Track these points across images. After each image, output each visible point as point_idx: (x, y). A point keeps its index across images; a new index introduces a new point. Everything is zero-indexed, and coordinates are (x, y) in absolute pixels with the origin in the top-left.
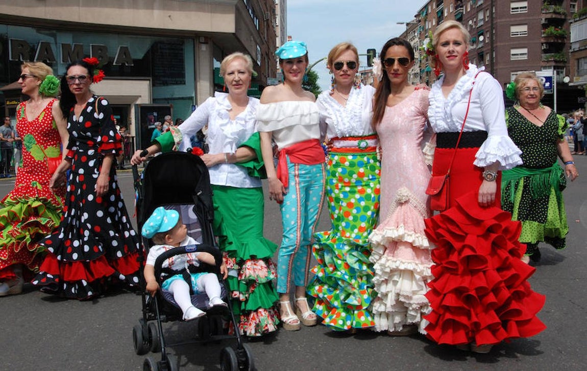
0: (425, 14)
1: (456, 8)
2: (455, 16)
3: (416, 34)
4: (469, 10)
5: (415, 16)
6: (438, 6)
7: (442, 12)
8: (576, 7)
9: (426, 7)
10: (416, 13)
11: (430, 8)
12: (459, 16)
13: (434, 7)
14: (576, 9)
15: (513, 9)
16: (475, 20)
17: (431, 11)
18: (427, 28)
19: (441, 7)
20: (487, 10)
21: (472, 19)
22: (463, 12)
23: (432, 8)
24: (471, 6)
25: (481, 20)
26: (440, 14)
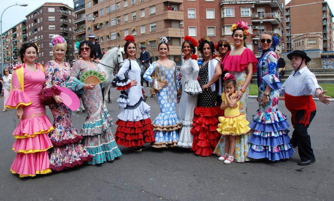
0: (6, 35)
1: (23, 34)
2: (23, 37)
6: (13, 32)
7: (16, 35)
8: (71, 38)
9: (7, 32)
12: (25, 37)
15: (50, 36)
16: (33, 39)
17: (10, 34)
19: (15, 33)
20: (39, 36)
21: (32, 39)
22: (26, 36)
24: (31, 34)
25: (36, 39)
26: (14, 36)
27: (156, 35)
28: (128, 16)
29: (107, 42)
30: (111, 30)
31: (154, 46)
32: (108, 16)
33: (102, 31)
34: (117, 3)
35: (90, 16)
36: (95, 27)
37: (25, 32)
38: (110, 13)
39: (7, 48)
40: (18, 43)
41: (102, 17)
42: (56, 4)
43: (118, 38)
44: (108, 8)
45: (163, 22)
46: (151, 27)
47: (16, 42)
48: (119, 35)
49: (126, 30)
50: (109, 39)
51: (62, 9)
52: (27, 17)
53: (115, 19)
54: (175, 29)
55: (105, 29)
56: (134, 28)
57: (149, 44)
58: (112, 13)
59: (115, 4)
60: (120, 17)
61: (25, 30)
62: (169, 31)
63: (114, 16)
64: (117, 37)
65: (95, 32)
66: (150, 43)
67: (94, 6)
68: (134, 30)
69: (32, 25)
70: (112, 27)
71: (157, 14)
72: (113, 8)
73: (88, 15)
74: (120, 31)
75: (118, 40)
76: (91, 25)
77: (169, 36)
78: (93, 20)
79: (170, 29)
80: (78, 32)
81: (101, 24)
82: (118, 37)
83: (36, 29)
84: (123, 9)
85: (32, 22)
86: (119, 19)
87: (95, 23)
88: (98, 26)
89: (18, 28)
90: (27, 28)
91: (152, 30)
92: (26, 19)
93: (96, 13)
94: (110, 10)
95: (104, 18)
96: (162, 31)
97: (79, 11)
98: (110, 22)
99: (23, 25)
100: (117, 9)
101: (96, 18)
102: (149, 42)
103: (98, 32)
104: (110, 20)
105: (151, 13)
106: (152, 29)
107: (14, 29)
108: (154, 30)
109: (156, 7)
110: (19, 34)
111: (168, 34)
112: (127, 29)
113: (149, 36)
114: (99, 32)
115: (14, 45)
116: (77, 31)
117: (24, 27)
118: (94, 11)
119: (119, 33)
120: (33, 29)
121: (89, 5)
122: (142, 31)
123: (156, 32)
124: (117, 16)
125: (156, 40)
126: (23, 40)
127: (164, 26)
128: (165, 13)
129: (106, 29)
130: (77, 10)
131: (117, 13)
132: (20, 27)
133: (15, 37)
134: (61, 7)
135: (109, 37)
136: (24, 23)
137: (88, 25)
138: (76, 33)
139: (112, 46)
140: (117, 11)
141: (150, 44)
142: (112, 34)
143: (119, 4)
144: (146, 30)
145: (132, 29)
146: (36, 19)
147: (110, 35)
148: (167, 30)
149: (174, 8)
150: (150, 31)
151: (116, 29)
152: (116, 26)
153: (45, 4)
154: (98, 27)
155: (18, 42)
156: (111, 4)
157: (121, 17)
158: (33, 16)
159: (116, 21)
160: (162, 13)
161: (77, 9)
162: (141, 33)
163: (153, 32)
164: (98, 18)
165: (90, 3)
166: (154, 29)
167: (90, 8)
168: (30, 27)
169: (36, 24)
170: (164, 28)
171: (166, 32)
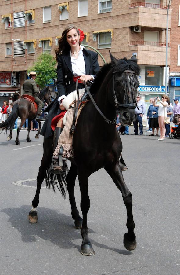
27: (110, 21)
29: (4, 32)
30: (15, 6)
31: (105, 45)
43: (28, 25)
46: (101, 3)
48: (32, 18)
49: (46, 8)
50: (9, 25)
54: (152, 10)
56: (64, 5)
57: (94, 40)
64: (26, 22)
66: (97, 37)
68: (64, 9)
70: (16, 1)
74: (34, 10)
75: (28, 28)
77: (139, 25)
79: (141, 8)
82: (28, 22)
91: (103, 11)
96: (125, 12)
102: (95, 37)
106: (102, 9)
108: (106, 10)
112: (50, 7)
113: (95, 23)
119: (31, 14)
122: (81, 13)
123: (112, 14)
125: (111, 31)
127: (130, 3)
135: (10, 21)
139: (15, 40)
141: (96, 41)
142: (16, 15)
144: (88, 9)
145: (60, 7)
147: (12, 16)
148: (136, 11)
150: (99, 13)
151: (24, 6)
162: (79, 16)
163: (105, 15)
166: (107, 8)
170: (129, 6)
171: (133, 16)
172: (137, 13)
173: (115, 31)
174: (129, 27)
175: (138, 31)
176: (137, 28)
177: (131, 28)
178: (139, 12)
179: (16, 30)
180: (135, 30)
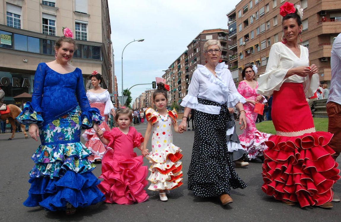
0: (173, 67)
1: (186, 65)
3: (169, 75)
4: (191, 65)
5: (169, 68)
6: (178, 64)
7: (180, 66)
9: (173, 64)
10: (169, 67)
11: (175, 64)
12: (187, 68)
13: (177, 64)
14: (231, 66)
17: (176, 65)
18: (174, 72)
19: (179, 64)
21: (192, 69)
22: (188, 67)
23: (176, 64)
26: (179, 67)
28: (279, 37)
30: (262, 54)
32: (259, 38)
33: (253, 56)
34: (267, 22)
35: (241, 40)
36: (247, 52)
37: (187, 62)
38: (259, 35)
39: (174, 80)
40: (182, 75)
41: (253, 40)
42: (214, 30)
44: (258, 29)
45: (317, 39)
47: (180, 73)
50: (260, 65)
51: (221, 35)
52: (188, 47)
53: (265, 41)
55: (256, 54)
58: (262, 34)
59: (264, 24)
60: (269, 38)
61: (187, 61)
62: (324, 50)
63: (263, 38)
65: (246, 58)
67: (245, 28)
69: (193, 56)
70: (262, 51)
71: (309, 30)
72: (263, 28)
73: (240, 39)
76: (242, 50)
77: (324, 56)
78: (244, 44)
79: (325, 46)
80: (233, 59)
81: (252, 49)
83: (196, 59)
84: (273, 28)
85: (192, 52)
86: (269, 40)
87: (246, 48)
88: (248, 51)
89: (181, 59)
90: (189, 59)
92: (187, 49)
93: (247, 36)
94: (260, 31)
95: (255, 41)
96: (316, 50)
97: (233, 35)
98: (260, 45)
99: (185, 55)
100: (267, 29)
101: (247, 42)
103: (249, 58)
104: (260, 42)
105: (303, 30)
107: (178, 60)
109: (308, 21)
110: (183, 65)
111: (323, 53)
114: (251, 57)
115: (179, 77)
116: (231, 58)
117: (186, 57)
118: (245, 35)
120: (193, 59)
121: (240, 28)
124: (267, 38)
126: (186, 71)
127: (318, 44)
128: (318, 26)
129: (258, 53)
130: (232, 35)
131: (267, 34)
132: (183, 58)
133: (179, 69)
134: (219, 33)
135: (260, 62)
136: (186, 54)
137: (240, 51)
138: (232, 60)
140: (267, 32)
142: (263, 59)
143: (269, 24)
146: (195, 48)
148: (322, 48)
149: (336, 18)
151: (266, 54)
152: (265, 50)
153: (203, 32)
154: (248, 53)
155: (182, 73)
156: (260, 24)
157: (271, 38)
158: (193, 46)
159: (266, 43)
160: (316, 27)
161: (232, 33)
164: (249, 41)
165: (241, 26)
167: (241, 31)
168: (190, 57)
169: (196, 54)
170: (318, 46)
171: (320, 51)
172: (322, 49)
173: (311, 62)
174: (319, 59)
175: (325, 60)
176: (324, 59)
177: (320, 59)
178: (323, 49)
179: (263, 67)
180: (322, 60)
